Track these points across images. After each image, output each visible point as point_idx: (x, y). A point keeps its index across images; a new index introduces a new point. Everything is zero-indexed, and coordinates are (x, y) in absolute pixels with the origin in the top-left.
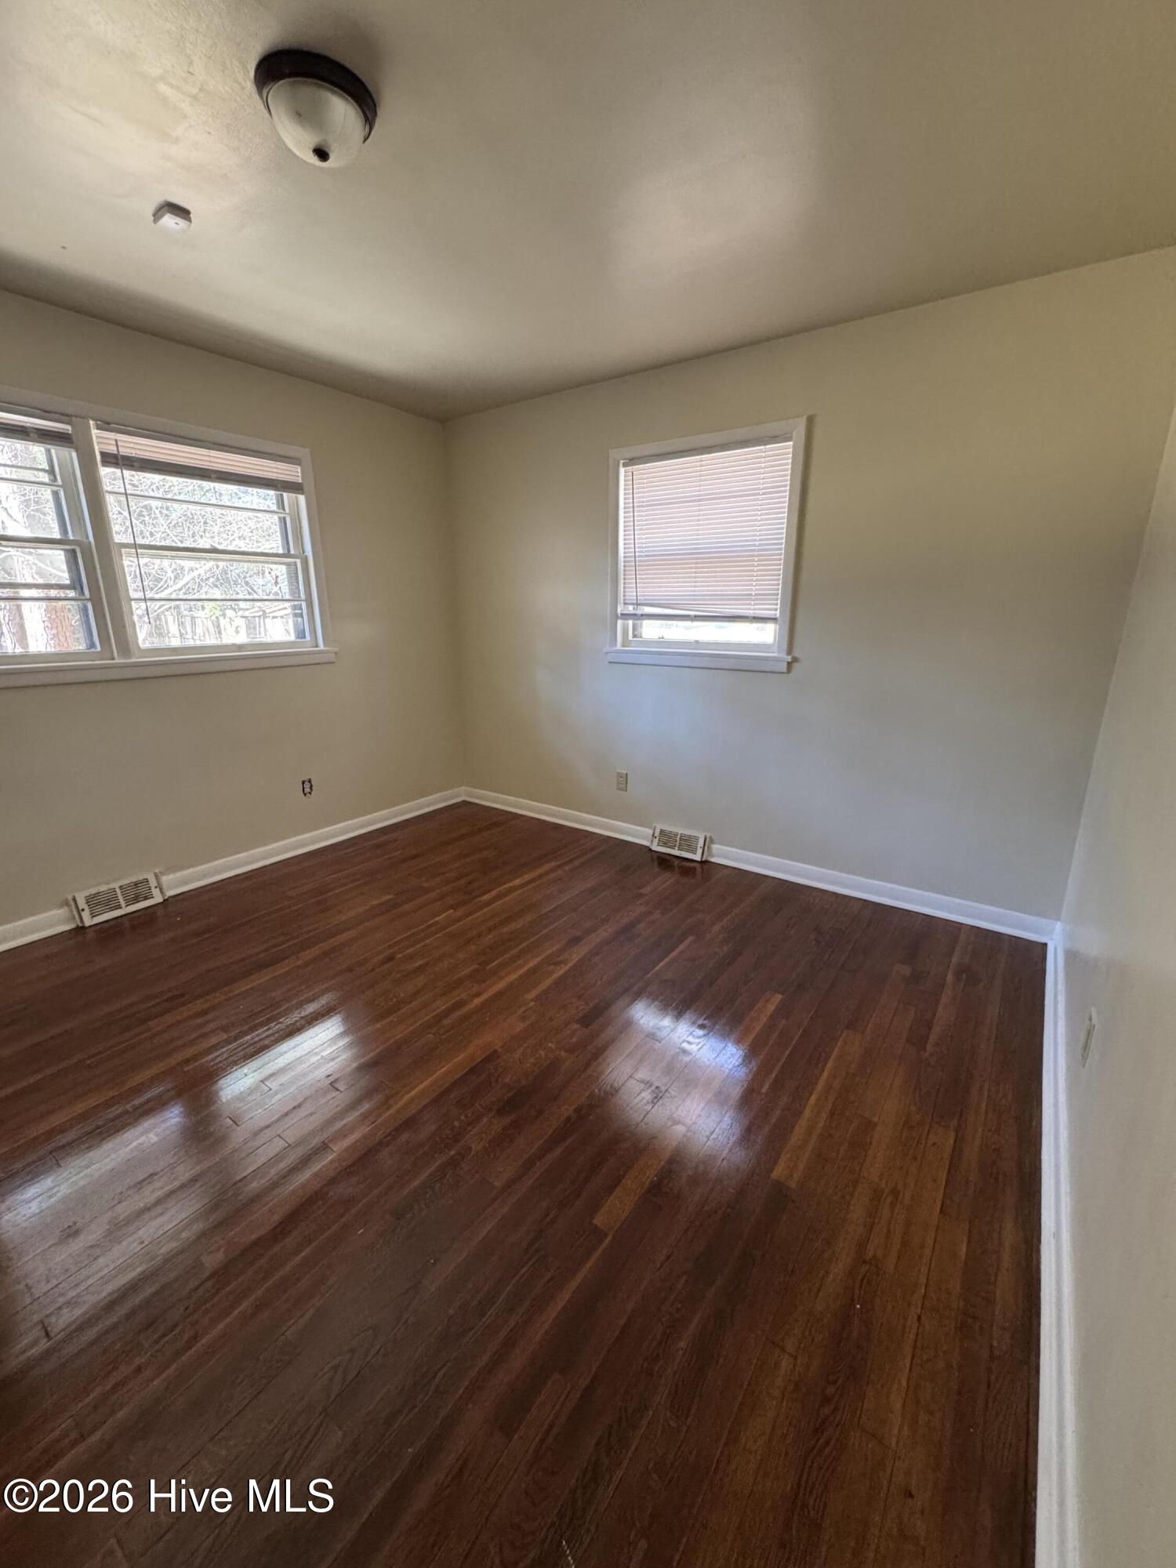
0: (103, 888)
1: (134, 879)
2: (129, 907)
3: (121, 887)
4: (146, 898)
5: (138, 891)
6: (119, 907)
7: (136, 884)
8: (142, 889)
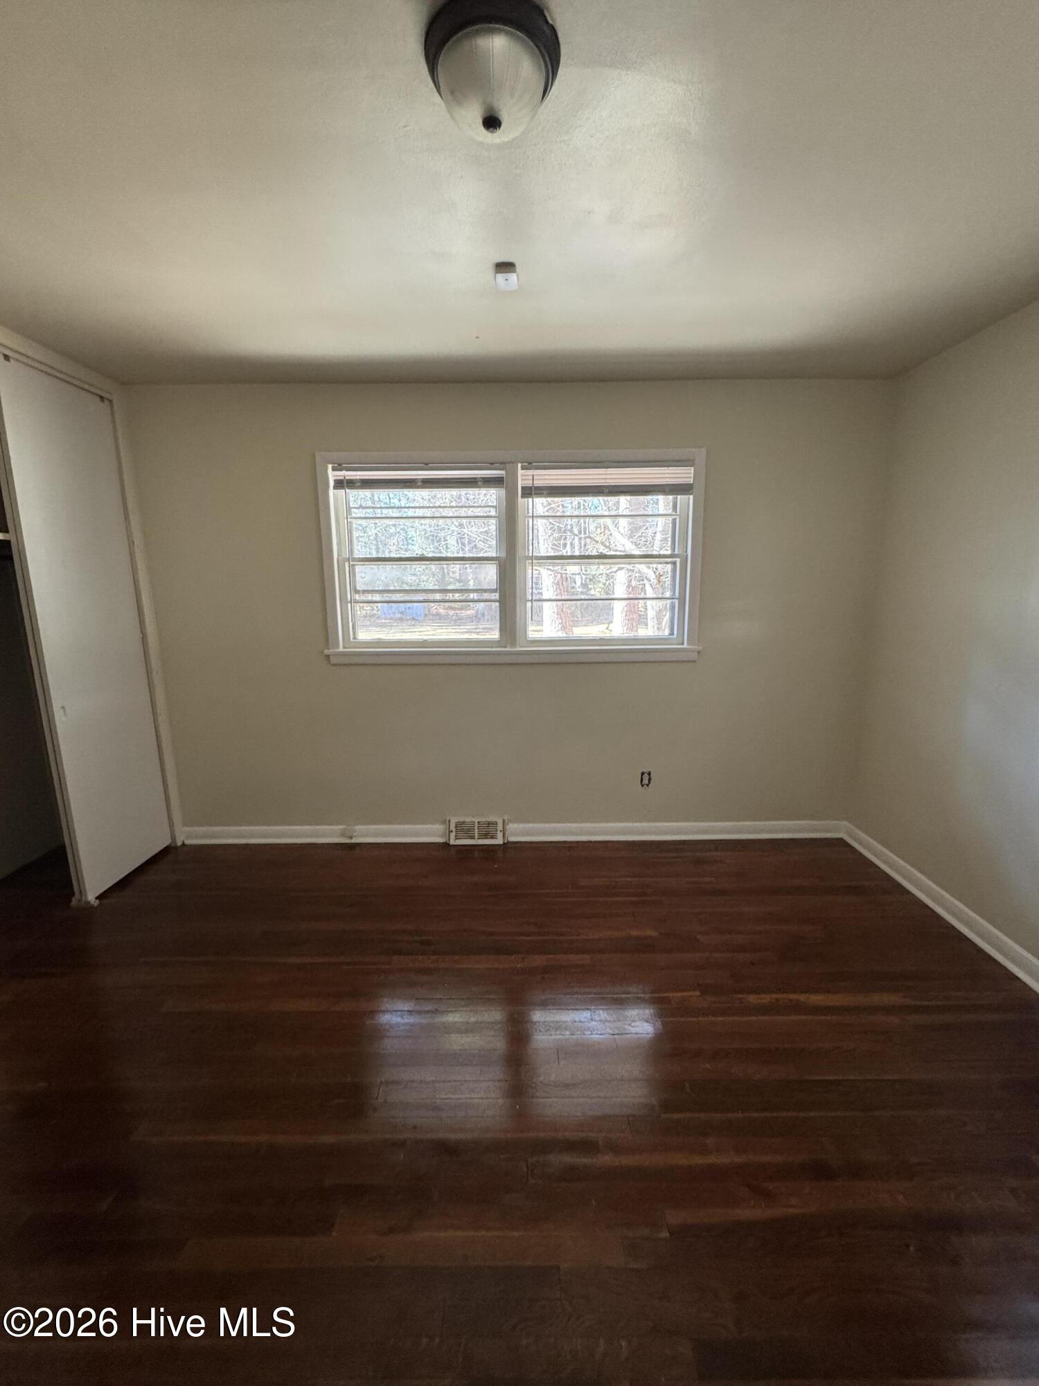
0: (468, 820)
1: (489, 820)
2: (479, 840)
3: (479, 822)
4: (492, 837)
5: (488, 829)
6: (473, 838)
7: (489, 823)
8: (491, 829)
